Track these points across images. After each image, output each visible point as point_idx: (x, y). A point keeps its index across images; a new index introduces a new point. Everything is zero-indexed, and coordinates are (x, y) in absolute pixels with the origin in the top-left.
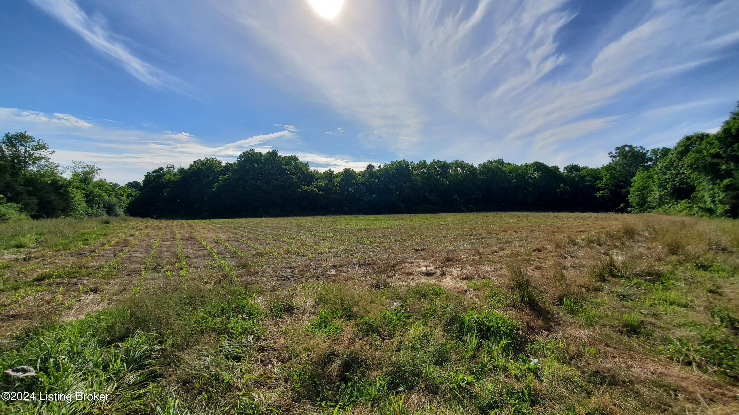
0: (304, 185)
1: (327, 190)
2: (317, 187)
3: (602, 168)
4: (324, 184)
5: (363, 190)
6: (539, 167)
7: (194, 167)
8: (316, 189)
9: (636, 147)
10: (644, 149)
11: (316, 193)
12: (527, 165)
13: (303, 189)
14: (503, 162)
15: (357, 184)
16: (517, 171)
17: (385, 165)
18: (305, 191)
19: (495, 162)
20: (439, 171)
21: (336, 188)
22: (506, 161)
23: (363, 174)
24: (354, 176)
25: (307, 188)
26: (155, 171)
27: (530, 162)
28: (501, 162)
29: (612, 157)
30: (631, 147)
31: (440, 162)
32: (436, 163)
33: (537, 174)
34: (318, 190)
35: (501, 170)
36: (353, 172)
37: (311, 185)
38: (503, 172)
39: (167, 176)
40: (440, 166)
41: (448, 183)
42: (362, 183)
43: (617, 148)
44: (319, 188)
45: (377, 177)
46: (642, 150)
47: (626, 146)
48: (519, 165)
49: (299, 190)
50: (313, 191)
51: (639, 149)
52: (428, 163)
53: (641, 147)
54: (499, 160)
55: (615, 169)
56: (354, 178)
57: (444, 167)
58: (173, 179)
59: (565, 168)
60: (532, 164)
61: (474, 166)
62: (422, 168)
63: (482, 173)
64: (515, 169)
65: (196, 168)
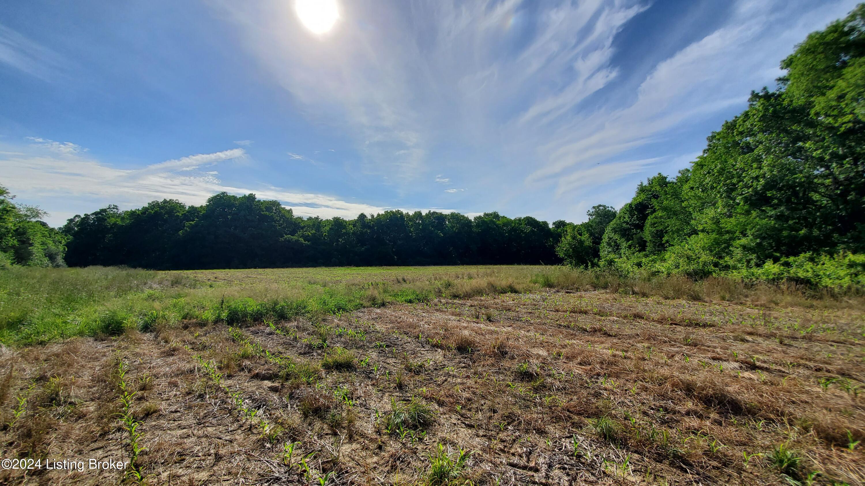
0: (286, 234)
1: (315, 240)
2: (303, 236)
3: (581, 225)
4: (311, 233)
5: (354, 240)
6: (530, 221)
7: (150, 211)
8: (301, 239)
9: (608, 207)
10: (614, 209)
11: (302, 244)
12: (520, 220)
13: (286, 239)
14: (498, 215)
15: (346, 234)
16: (510, 225)
17: (379, 215)
18: (289, 241)
19: (491, 214)
20: (435, 222)
21: (324, 238)
22: (501, 214)
23: (354, 223)
24: (345, 225)
25: (292, 237)
26: (96, 214)
27: (523, 216)
28: (496, 216)
29: (590, 215)
30: (604, 206)
31: (437, 213)
32: (431, 215)
33: (528, 229)
34: (305, 240)
35: (494, 223)
36: (344, 221)
37: (296, 234)
38: (497, 226)
39: (113, 220)
40: (436, 217)
41: (442, 235)
42: (354, 233)
43: (594, 207)
44: (306, 238)
45: (369, 227)
46: (613, 210)
47: (600, 206)
48: (513, 218)
49: (282, 239)
50: (298, 240)
51: (610, 209)
52: (424, 214)
53: (612, 207)
54: (495, 213)
55: (591, 226)
56: (345, 227)
57: (440, 218)
58: (119, 222)
59: (554, 224)
60: (524, 218)
61: (470, 218)
62: (417, 219)
63: (478, 225)
64: (508, 222)
65: (153, 212)
